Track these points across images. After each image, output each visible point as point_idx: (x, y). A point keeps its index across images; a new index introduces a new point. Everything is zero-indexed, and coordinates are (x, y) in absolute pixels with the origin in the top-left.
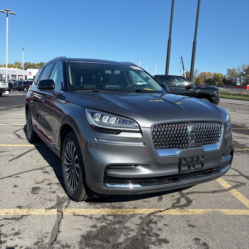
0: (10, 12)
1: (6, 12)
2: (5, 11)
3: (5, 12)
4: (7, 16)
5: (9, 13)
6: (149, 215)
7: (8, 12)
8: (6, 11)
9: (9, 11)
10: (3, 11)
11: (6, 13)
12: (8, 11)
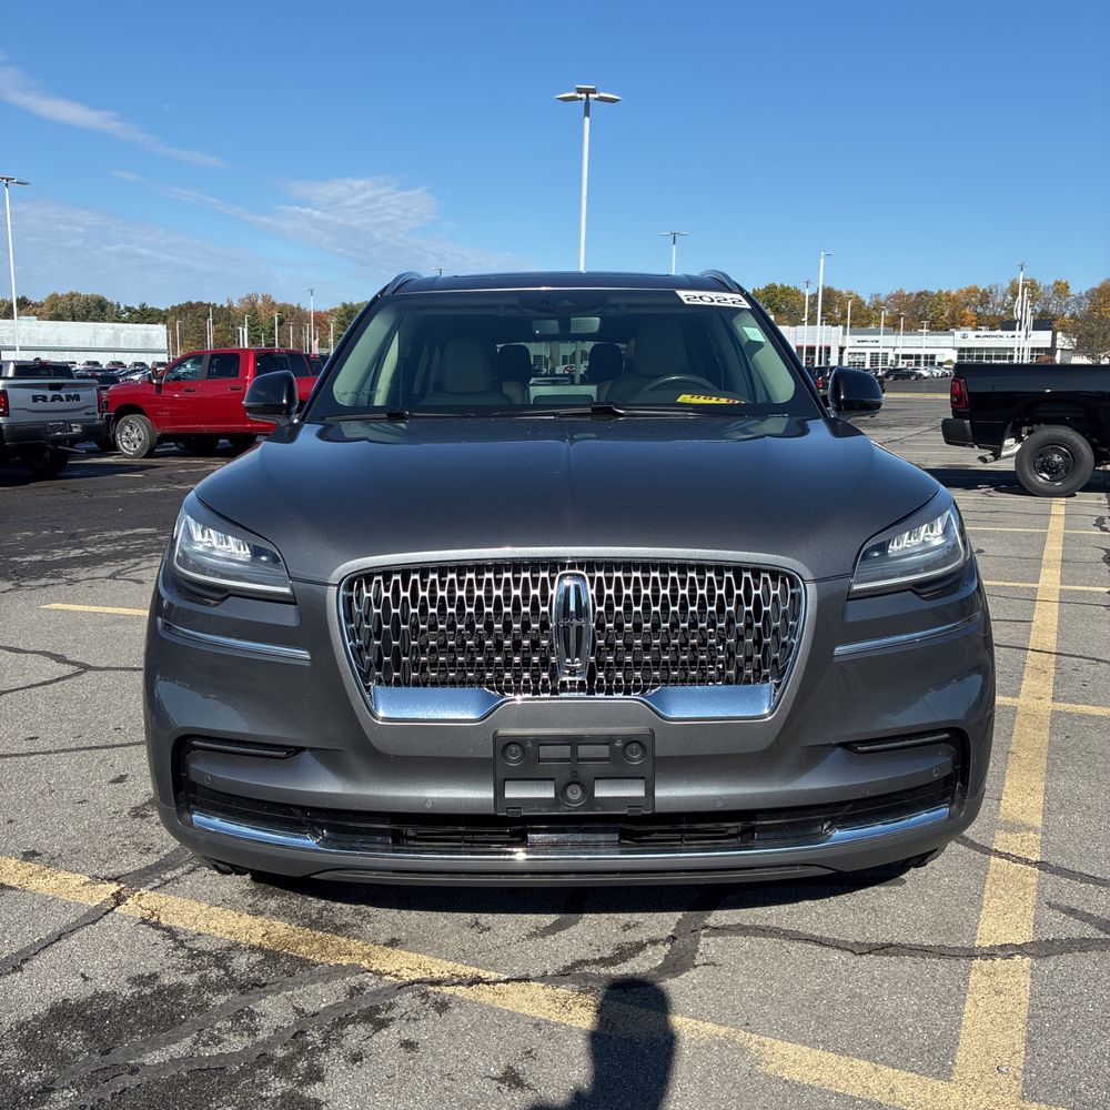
0: (596, 96)
1: (584, 96)
2: (579, 96)
3: (581, 99)
4: (587, 114)
5: (596, 99)
6: (399, 988)
7: (591, 96)
8: (581, 93)
9: (594, 91)
10: (572, 94)
11: (584, 101)
12: (588, 92)
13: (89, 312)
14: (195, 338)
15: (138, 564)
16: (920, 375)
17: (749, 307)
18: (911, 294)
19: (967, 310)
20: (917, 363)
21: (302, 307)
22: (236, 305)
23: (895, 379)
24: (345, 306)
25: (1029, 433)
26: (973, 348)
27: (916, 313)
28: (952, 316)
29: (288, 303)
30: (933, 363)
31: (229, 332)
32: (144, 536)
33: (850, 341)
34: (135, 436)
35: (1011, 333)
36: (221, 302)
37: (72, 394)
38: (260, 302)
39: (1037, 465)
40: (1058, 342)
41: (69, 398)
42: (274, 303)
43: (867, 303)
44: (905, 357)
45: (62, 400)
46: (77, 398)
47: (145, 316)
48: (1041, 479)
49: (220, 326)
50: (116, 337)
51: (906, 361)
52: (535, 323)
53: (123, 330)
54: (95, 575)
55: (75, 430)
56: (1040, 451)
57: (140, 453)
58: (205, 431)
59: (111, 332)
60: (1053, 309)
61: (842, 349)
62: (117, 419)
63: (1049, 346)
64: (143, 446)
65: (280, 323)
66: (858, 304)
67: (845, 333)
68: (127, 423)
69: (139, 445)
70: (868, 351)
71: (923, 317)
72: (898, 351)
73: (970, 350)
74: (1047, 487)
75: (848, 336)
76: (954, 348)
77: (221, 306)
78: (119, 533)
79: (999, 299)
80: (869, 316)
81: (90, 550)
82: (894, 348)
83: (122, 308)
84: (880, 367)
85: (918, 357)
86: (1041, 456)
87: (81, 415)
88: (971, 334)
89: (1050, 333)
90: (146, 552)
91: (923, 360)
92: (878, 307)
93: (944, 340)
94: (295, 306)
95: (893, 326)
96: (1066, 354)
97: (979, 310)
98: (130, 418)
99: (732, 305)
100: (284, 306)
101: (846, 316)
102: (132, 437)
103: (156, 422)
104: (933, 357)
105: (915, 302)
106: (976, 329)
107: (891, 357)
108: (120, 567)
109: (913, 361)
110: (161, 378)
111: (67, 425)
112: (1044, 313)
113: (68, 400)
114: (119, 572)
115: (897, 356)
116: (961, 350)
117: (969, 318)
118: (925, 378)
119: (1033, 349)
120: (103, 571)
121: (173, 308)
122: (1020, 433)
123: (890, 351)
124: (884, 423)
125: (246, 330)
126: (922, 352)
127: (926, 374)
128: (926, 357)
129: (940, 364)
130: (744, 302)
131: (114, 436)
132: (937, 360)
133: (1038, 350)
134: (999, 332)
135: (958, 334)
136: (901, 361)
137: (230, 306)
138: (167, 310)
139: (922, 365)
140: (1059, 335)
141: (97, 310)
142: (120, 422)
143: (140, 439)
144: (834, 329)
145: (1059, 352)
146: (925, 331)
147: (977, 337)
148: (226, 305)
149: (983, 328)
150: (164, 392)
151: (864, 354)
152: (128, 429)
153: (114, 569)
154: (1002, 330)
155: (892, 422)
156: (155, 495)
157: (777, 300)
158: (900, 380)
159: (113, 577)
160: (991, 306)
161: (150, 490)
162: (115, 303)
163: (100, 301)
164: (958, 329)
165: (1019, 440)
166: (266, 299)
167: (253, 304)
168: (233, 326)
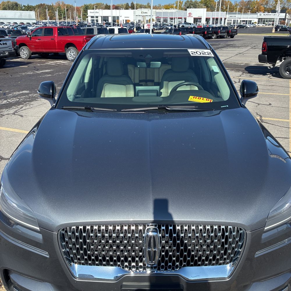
13: (13, 7)
14: (44, 15)
15: (22, 107)
16: (247, 27)
17: (214, 56)
18: (246, 1)
19: (262, 6)
20: (246, 23)
21: (73, 6)
22: (54, 4)
23: (240, 28)
24: (85, 5)
25: (284, 59)
26: (263, 18)
27: (247, 7)
28: (257, 8)
29: (69, 4)
30: (250, 23)
31: (53, 13)
32: (25, 94)
33: (228, 16)
34: (25, 52)
35: (274, 14)
36: (50, 4)
37: (4, 43)
38: (61, 4)
39: (286, 69)
40: (287, 17)
41: (3, 44)
42: (65, 4)
43: (233, 4)
44: (243, 21)
45: (2, 45)
46: (6, 44)
47: (29, 8)
48: (287, 74)
49: (50, 11)
50: (21, 15)
51: (243, 22)
52: (138, 63)
53: (23, 13)
54: (9, 113)
55: (6, 54)
56: (287, 65)
57: (27, 58)
58: (45, 52)
59: (19, 13)
60: (286, 6)
61: (225, 19)
62: (20, 47)
63: (284, 18)
64: (28, 56)
65: (67, 10)
66: (231, 5)
67: (226, 14)
68: (22, 49)
69: (26, 55)
70: (233, 19)
71: (249, 9)
72: (241, 19)
73: (261, 19)
74: (288, 76)
75: (227, 15)
76: (257, 18)
77: (50, 5)
78: (18, 93)
79: (271, 3)
80: (233, 8)
81: (9, 100)
82: (240, 18)
83: (22, 6)
84: (236, 25)
85: (247, 21)
86: (287, 67)
87: (8, 49)
88: (262, 14)
89: (285, 14)
90: (25, 102)
91: (248, 22)
92: (236, 5)
93: (255, 16)
94: (71, 5)
95: (240, 11)
96: (289, 20)
97: (265, 6)
98: (23, 47)
99: (207, 55)
100: (68, 5)
101: (227, 8)
102: (24, 53)
103: (31, 48)
104: (251, 21)
105: (247, 4)
106: (264, 13)
107: (239, 21)
108: (17, 109)
109: (245, 22)
110: (31, 35)
111: (4, 52)
112: (284, 8)
113: (3, 45)
114: (16, 112)
115: (241, 21)
116: (259, 19)
117: (262, 9)
118: (248, 28)
119: (280, 19)
120: (12, 111)
121: (37, 5)
122: (282, 59)
123: (239, 19)
124: (237, 45)
125: (57, 12)
126: (248, 20)
127: (248, 26)
128: (249, 21)
129: (253, 23)
130: (212, 54)
131: (19, 52)
132: (252, 22)
133: (281, 19)
134: (270, 13)
135: (259, 14)
136: (242, 22)
137: (53, 5)
138: (35, 6)
139: (248, 23)
140: (287, 14)
141: (15, 7)
142: (20, 48)
143: (26, 54)
144: (223, 13)
145: (287, 19)
146: (249, 13)
147: (264, 15)
148: (51, 5)
149: (266, 12)
150: (32, 40)
151: (231, 20)
152: (23, 51)
153: (15, 110)
154: (271, 13)
155: (240, 45)
156: (30, 75)
157: (208, 3)
158: (241, 29)
159: (14, 114)
160: (269, 5)
161: (29, 73)
162: (20, 4)
163: (16, 3)
164: (259, 12)
165: (281, 61)
166: (63, 3)
167: (59, 4)
168: (54, 11)
